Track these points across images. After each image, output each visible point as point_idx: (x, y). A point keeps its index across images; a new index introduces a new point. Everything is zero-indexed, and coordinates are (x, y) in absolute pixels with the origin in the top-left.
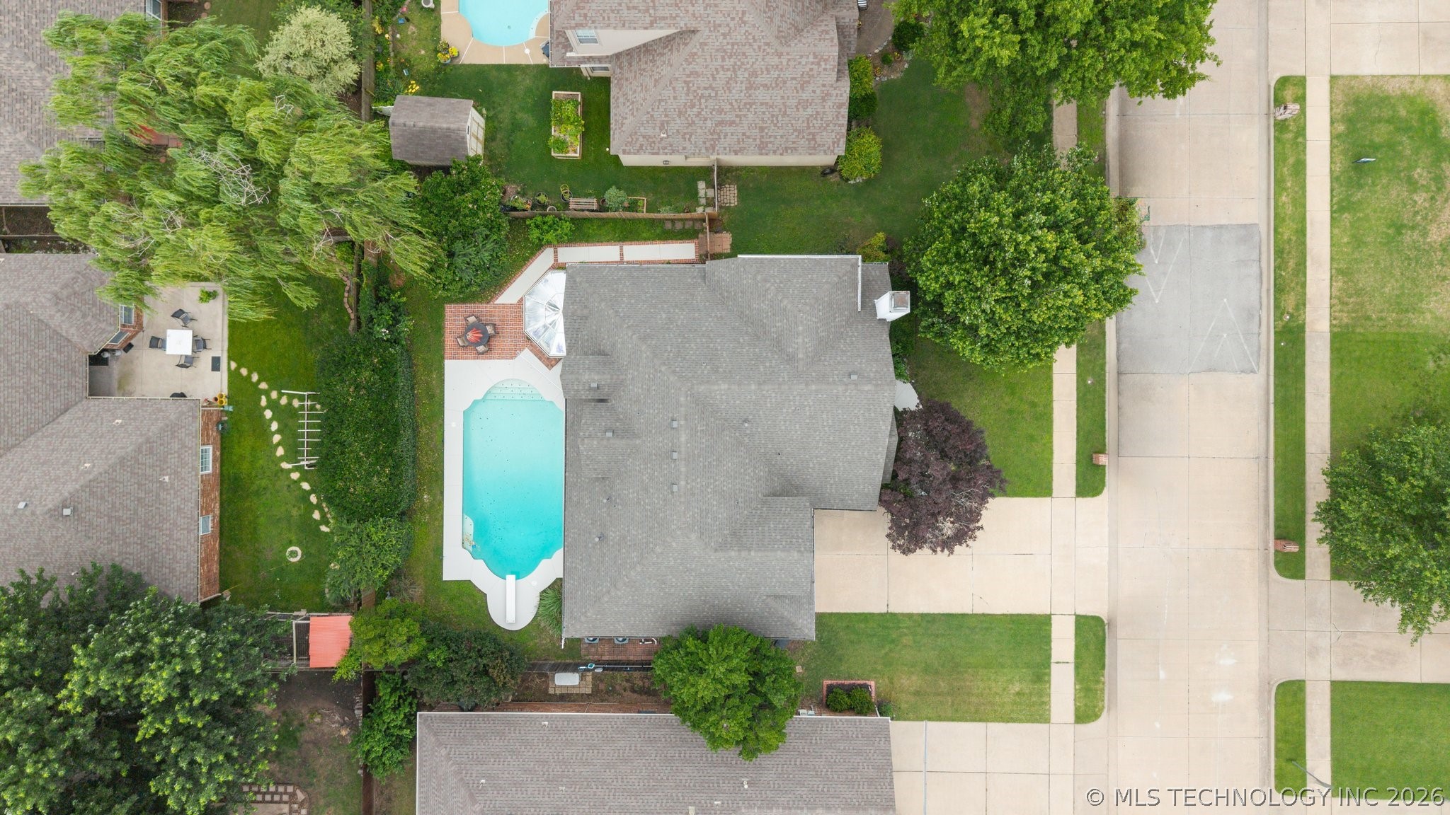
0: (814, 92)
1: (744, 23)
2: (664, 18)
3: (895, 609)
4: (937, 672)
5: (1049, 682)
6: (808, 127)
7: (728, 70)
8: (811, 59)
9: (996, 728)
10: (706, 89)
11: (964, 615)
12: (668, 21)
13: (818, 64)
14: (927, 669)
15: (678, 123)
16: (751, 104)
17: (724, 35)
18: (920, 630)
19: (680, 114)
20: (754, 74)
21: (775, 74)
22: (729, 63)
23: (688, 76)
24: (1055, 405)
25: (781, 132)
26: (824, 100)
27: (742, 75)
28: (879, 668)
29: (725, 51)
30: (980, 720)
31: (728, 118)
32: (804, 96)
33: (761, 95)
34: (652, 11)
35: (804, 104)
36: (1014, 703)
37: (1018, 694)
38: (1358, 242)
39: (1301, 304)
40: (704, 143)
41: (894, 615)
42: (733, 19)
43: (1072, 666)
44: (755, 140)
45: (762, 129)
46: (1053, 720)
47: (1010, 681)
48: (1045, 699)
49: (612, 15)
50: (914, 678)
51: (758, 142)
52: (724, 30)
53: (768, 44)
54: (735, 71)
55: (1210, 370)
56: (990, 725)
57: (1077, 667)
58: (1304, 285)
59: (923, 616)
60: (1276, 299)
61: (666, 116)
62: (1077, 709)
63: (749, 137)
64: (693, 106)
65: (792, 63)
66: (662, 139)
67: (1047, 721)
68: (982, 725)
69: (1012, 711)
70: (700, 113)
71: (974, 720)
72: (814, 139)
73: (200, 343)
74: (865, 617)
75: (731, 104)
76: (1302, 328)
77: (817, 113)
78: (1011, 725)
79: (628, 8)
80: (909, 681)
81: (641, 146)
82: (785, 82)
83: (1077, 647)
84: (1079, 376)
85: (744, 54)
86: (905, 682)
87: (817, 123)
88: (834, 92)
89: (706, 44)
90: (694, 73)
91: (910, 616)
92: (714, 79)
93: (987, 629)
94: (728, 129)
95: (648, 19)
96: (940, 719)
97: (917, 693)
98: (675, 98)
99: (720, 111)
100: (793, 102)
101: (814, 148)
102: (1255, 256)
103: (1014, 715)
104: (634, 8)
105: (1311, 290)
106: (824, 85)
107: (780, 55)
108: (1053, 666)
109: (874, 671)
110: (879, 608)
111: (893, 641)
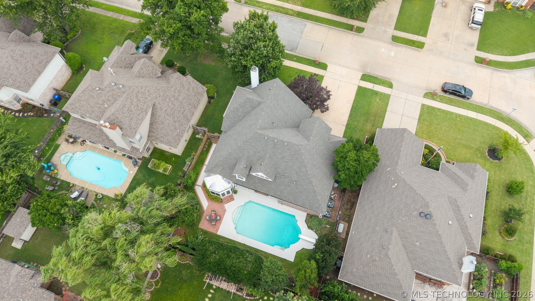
0: (186, 85)
1: (159, 90)
2: (147, 108)
3: (345, 124)
4: (368, 119)
5: (378, 91)
6: (195, 92)
7: (169, 102)
8: (178, 80)
9: (389, 108)
10: (171, 111)
11: (352, 107)
12: (148, 108)
13: (180, 79)
14: (366, 121)
15: (177, 124)
16: (182, 102)
17: (159, 97)
18: (354, 119)
19: (175, 122)
20: (174, 96)
21: (177, 91)
22: (167, 100)
23: (165, 113)
24: (298, 68)
25: (193, 100)
26: (190, 84)
27: (173, 99)
28: (362, 133)
29: (164, 99)
30: (386, 112)
31: (182, 110)
32: (186, 88)
33: (181, 98)
34: (143, 110)
35: (188, 89)
36: (383, 101)
37: (380, 100)
39: (292, 10)
40: (186, 121)
41: (347, 124)
42: (156, 92)
43: (375, 85)
44: (192, 108)
45: (190, 104)
46: (390, 94)
47: (375, 101)
48: (383, 94)
49: (138, 121)
50: (368, 125)
51: (193, 107)
52: (158, 96)
53: (168, 88)
54: (171, 100)
55: (302, 33)
56: (388, 110)
57: (376, 84)
58: (288, 9)
59: (349, 117)
60: (289, 15)
61: (173, 126)
62: (388, 87)
63: (190, 109)
64: (174, 118)
65: (176, 85)
66: (179, 132)
67: (390, 95)
68: (387, 112)
69: (385, 103)
70: (177, 117)
71: (385, 113)
72: (199, 93)
75: (179, 107)
76: (298, 12)
77: (193, 88)
78: (389, 105)
79: (139, 116)
80: (369, 127)
81: (178, 138)
82: (180, 90)
83: (369, 82)
84: (292, 61)
85: (167, 95)
86: (369, 128)
87: (195, 90)
88: (189, 80)
89: (159, 103)
90: (166, 111)
91: (348, 120)
92: (170, 107)
93: (358, 102)
94: (186, 112)
95: (144, 113)
96: (383, 122)
98: (170, 120)
99: (179, 111)
100: (186, 92)
101: (202, 95)
102: (276, 16)
103: (386, 103)
104: (139, 114)
105: (289, 8)
106: (186, 82)
107: (172, 87)
108: (374, 89)
109: (363, 135)
110: (344, 128)
111: (355, 127)
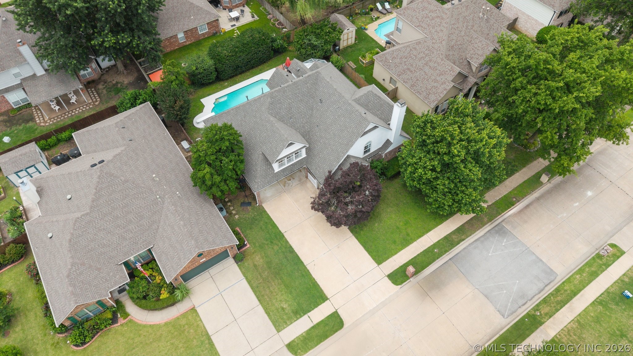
0: (442, 79)
1: (441, 43)
2: (422, 27)
3: (286, 235)
4: (270, 268)
5: (298, 319)
6: (430, 90)
7: (425, 54)
8: (450, 68)
9: (260, 309)
10: (414, 55)
11: (302, 262)
12: (422, 28)
13: (450, 71)
14: (269, 263)
15: (397, 61)
16: (421, 69)
17: (433, 43)
18: (284, 249)
19: (401, 58)
20: (430, 61)
21: (436, 65)
22: (427, 52)
23: (413, 48)
24: (415, 243)
25: (422, 85)
26: (442, 84)
27: (427, 59)
28: (257, 245)
29: (429, 48)
30: (259, 300)
31: (412, 69)
32: (438, 78)
33: (427, 69)
34: (421, 23)
35: (435, 81)
36: (277, 309)
37: (283, 309)
38: (597, 320)
39: (550, 315)
40: (399, 72)
41: (284, 236)
42: (439, 40)
43: (312, 325)
44: (412, 82)
45: (418, 80)
46: (280, 333)
47: (286, 301)
48: (288, 323)
49: (411, 17)
50: (261, 260)
51: (413, 83)
52: (434, 41)
53: (442, 54)
54: (426, 56)
55: (486, 296)
56: (260, 306)
57: (313, 327)
58: (557, 310)
59: (291, 247)
60: (540, 302)
61: (397, 56)
62: (293, 341)
63: (412, 80)
64: (406, 58)
65: (443, 65)
66: (389, 62)
67: (278, 331)
68: (258, 303)
69: (273, 311)
70: (406, 62)
71: (258, 298)
72: (429, 95)
73: (237, 19)
74: (274, 226)
75: (416, 65)
76: (541, 324)
77: (437, 87)
78: (266, 315)
79: (416, 18)
80: (258, 259)
81: (383, 60)
82: (436, 70)
83: (322, 321)
84: (434, 244)
85: (433, 52)
86: (257, 258)
87: (434, 90)
88: (447, 84)
89: (426, 42)
90: (415, 49)
91: (287, 242)
92: (419, 54)
93: (303, 275)
94: (408, 73)
95: (418, 24)
96: (249, 282)
97: (255, 266)
98: (404, 52)
99: (412, 65)
100: (433, 78)
101: (426, 98)
102: (547, 282)
103: (271, 313)
104: (418, 19)
105: (559, 315)
106: (446, 79)
107: (442, 60)
108: (306, 316)
109: (254, 244)
110: (282, 229)
111: (272, 242)
